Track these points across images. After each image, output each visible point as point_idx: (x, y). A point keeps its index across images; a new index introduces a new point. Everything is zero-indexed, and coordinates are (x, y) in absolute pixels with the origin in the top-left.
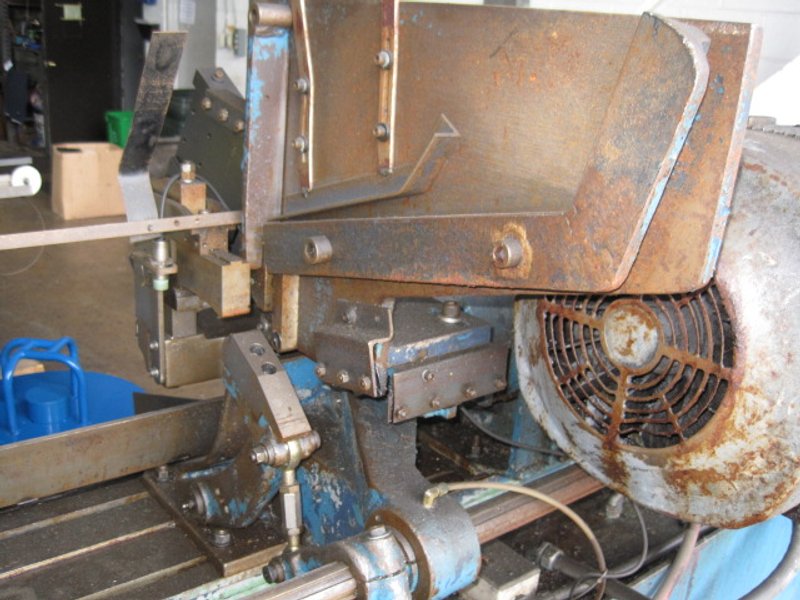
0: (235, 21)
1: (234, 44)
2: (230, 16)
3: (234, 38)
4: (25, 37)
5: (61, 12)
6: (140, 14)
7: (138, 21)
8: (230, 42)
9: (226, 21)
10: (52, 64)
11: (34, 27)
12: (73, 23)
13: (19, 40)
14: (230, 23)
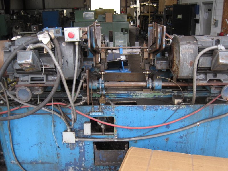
0: (216, 18)
1: (215, 24)
2: (215, 17)
3: (215, 22)
4: (169, 22)
5: (177, 16)
6: (195, 17)
7: (194, 18)
8: (214, 23)
9: (214, 18)
10: (173, 29)
11: (171, 20)
12: (179, 19)
13: (167, 23)
14: (215, 19)
